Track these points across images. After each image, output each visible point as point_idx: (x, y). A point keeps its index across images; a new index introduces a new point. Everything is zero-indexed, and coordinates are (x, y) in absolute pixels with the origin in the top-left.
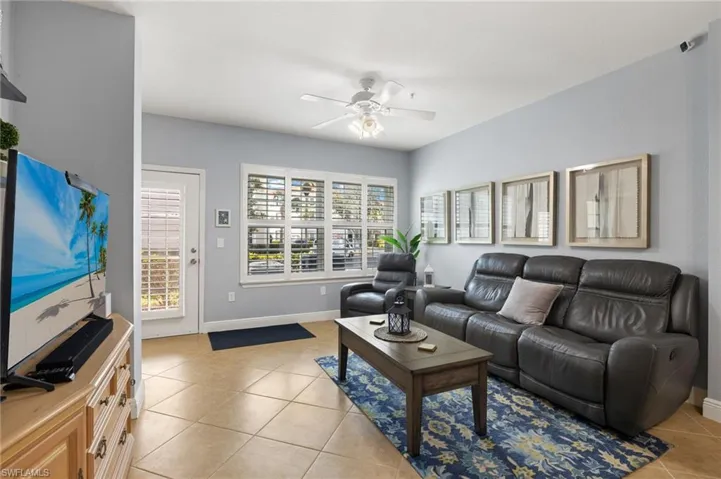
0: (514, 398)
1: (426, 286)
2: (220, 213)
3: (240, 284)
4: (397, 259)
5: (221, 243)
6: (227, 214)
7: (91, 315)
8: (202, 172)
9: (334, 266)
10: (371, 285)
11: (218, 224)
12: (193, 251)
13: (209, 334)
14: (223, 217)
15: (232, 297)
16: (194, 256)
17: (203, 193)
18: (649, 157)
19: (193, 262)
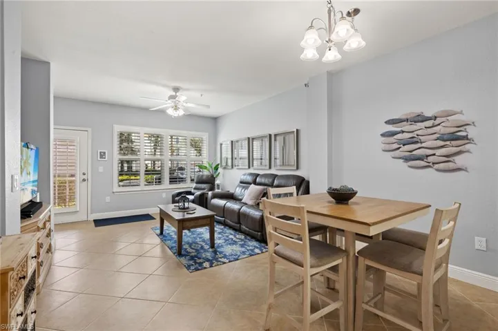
0: (237, 236)
1: (216, 190)
2: (100, 153)
3: (113, 192)
4: (204, 177)
5: (101, 169)
6: (105, 153)
7: (31, 201)
8: (89, 130)
9: (170, 182)
10: (191, 192)
11: (99, 159)
12: (84, 174)
13: (94, 220)
14: (102, 155)
15: (108, 199)
16: (85, 177)
17: (90, 141)
18: (297, 130)
19: (84, 180)
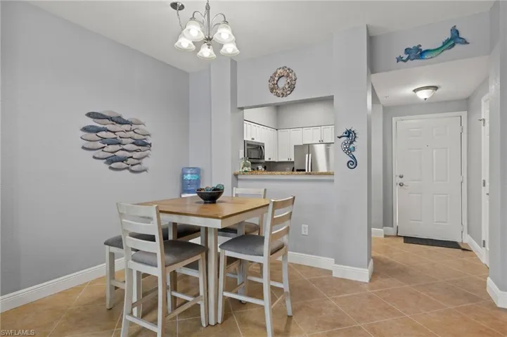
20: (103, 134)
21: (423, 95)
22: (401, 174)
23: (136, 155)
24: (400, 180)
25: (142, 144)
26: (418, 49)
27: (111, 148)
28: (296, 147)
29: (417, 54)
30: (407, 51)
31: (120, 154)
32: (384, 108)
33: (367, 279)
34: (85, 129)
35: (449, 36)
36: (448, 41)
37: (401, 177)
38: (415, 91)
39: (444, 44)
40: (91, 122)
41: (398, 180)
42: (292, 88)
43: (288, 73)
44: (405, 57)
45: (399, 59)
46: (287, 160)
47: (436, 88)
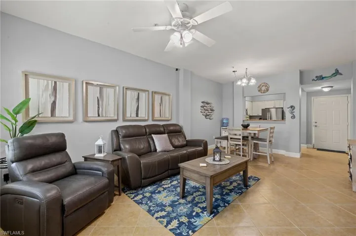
20: (205, 108)
21: (326, 90)
22: (316, 121)
23: (211, 114)
24: (316, 124)
25: (212, 110)
26: (321, 76)
27: (206, 112)
28: (262, 109)
29: (321, 78)
30: (316, 77)
31: (208, 113)
32: (307, 93)
33: (299, 157)
34: (201, 107)
35: (334, 72)
36: (334, 74)
37: (316, 123)
38: (322, 88)
39: (332, 75)
40: (202, 104)
41: (314, 124)
42: (267, 90)
43: (266, 85)
44: (316, 79)
45: (313, 80)
46: (256, 115)
47: (332, 87)
